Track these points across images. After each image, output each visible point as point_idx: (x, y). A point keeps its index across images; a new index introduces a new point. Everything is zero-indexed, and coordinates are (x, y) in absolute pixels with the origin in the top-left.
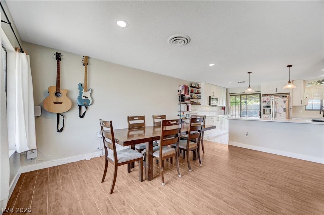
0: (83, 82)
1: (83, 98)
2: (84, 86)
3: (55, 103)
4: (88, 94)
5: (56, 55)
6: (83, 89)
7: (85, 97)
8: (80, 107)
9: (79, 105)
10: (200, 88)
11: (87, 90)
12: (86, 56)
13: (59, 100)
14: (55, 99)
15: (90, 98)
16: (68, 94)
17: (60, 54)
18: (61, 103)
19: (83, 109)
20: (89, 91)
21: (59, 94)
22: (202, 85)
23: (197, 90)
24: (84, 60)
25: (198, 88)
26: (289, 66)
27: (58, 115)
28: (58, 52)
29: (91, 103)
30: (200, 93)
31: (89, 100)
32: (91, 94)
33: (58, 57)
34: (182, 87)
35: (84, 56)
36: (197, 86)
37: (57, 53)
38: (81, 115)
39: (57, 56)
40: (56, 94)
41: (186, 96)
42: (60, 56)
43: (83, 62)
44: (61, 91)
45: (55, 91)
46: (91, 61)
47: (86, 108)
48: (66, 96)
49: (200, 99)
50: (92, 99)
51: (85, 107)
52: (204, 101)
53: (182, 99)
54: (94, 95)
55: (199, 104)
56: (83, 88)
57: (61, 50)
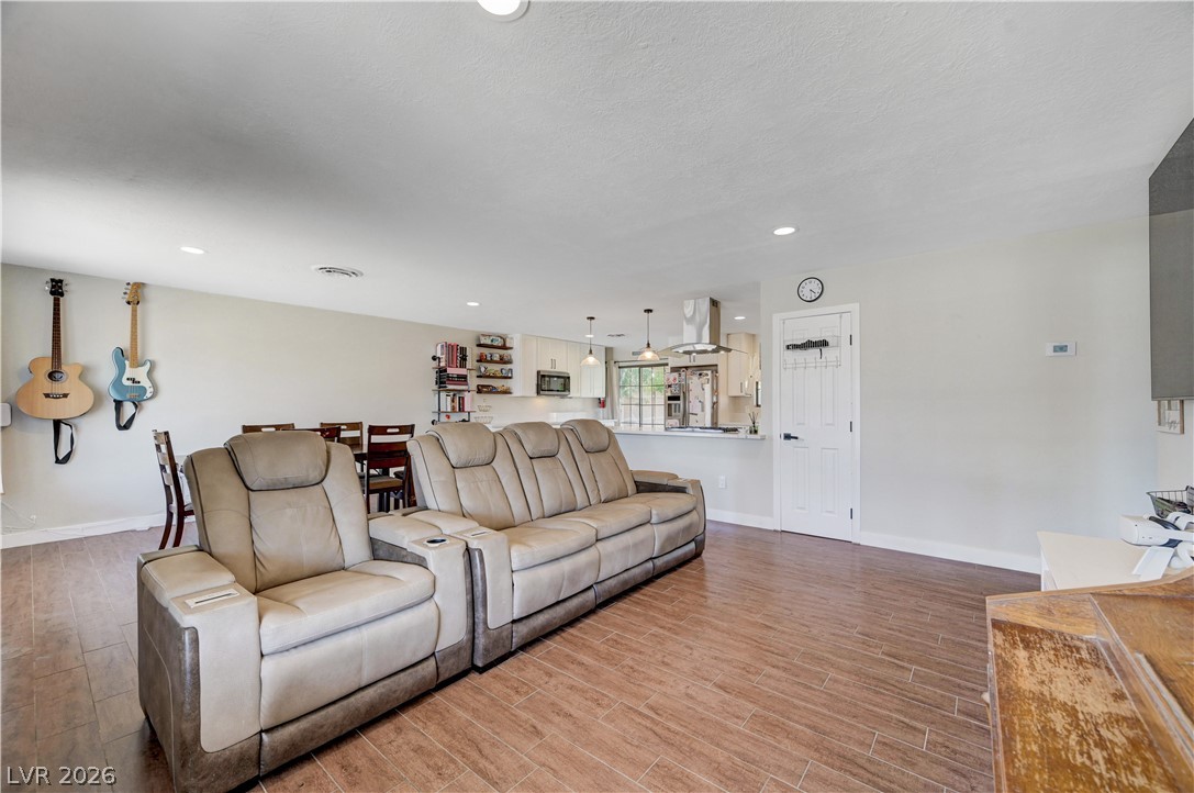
0: (125, 344)
1: (129, 383)
2: (128, 353)
3: (47, 396)
4: (141, 374)
5: (50, 285)
6: (127, 363)
7: (134, 381)
8: (119, 405)
9: (115, 401)
10: (511, 348)
11: (137, 364)
12: (135, 284)
13: (58, 388)
14: (48, 386)
15: (145, 383)
16: (84, 374)
17: (61, 281)
18: (65, 396)
19: (128, 409)
20: (143, 365)
21: (60, 375)
22: (515, 342)
23: (497, 354)
24: (128, 292)
25: (504, 347)
26: (649, 311)
27: (57, 424)
28: (57, 278)
29: (148, 395)
30: (510, 362)
31: (144, 389)
32: (150, 374)
33: (57, 288)
34: (442, 346)
35: (128, 284)
36: (499, 342)
37: (52, 280)
38: (123, 423)
39: (53, 287)
40: (51, 376)
41: (450, 371)
42: (61, 287)
43: (127, 296)
44: (64, 368)
45: (49, 368)
46: (149, 293)
47: (136, 407)
48: (78, 381)
49: (510, 378)
50: (155, 386)
51: (134, 403)
52: (522, 383)
53: (442, 379)
54: (159, 375)
55: (507, 392)
56: (127, 359)
57: (64, 273)
